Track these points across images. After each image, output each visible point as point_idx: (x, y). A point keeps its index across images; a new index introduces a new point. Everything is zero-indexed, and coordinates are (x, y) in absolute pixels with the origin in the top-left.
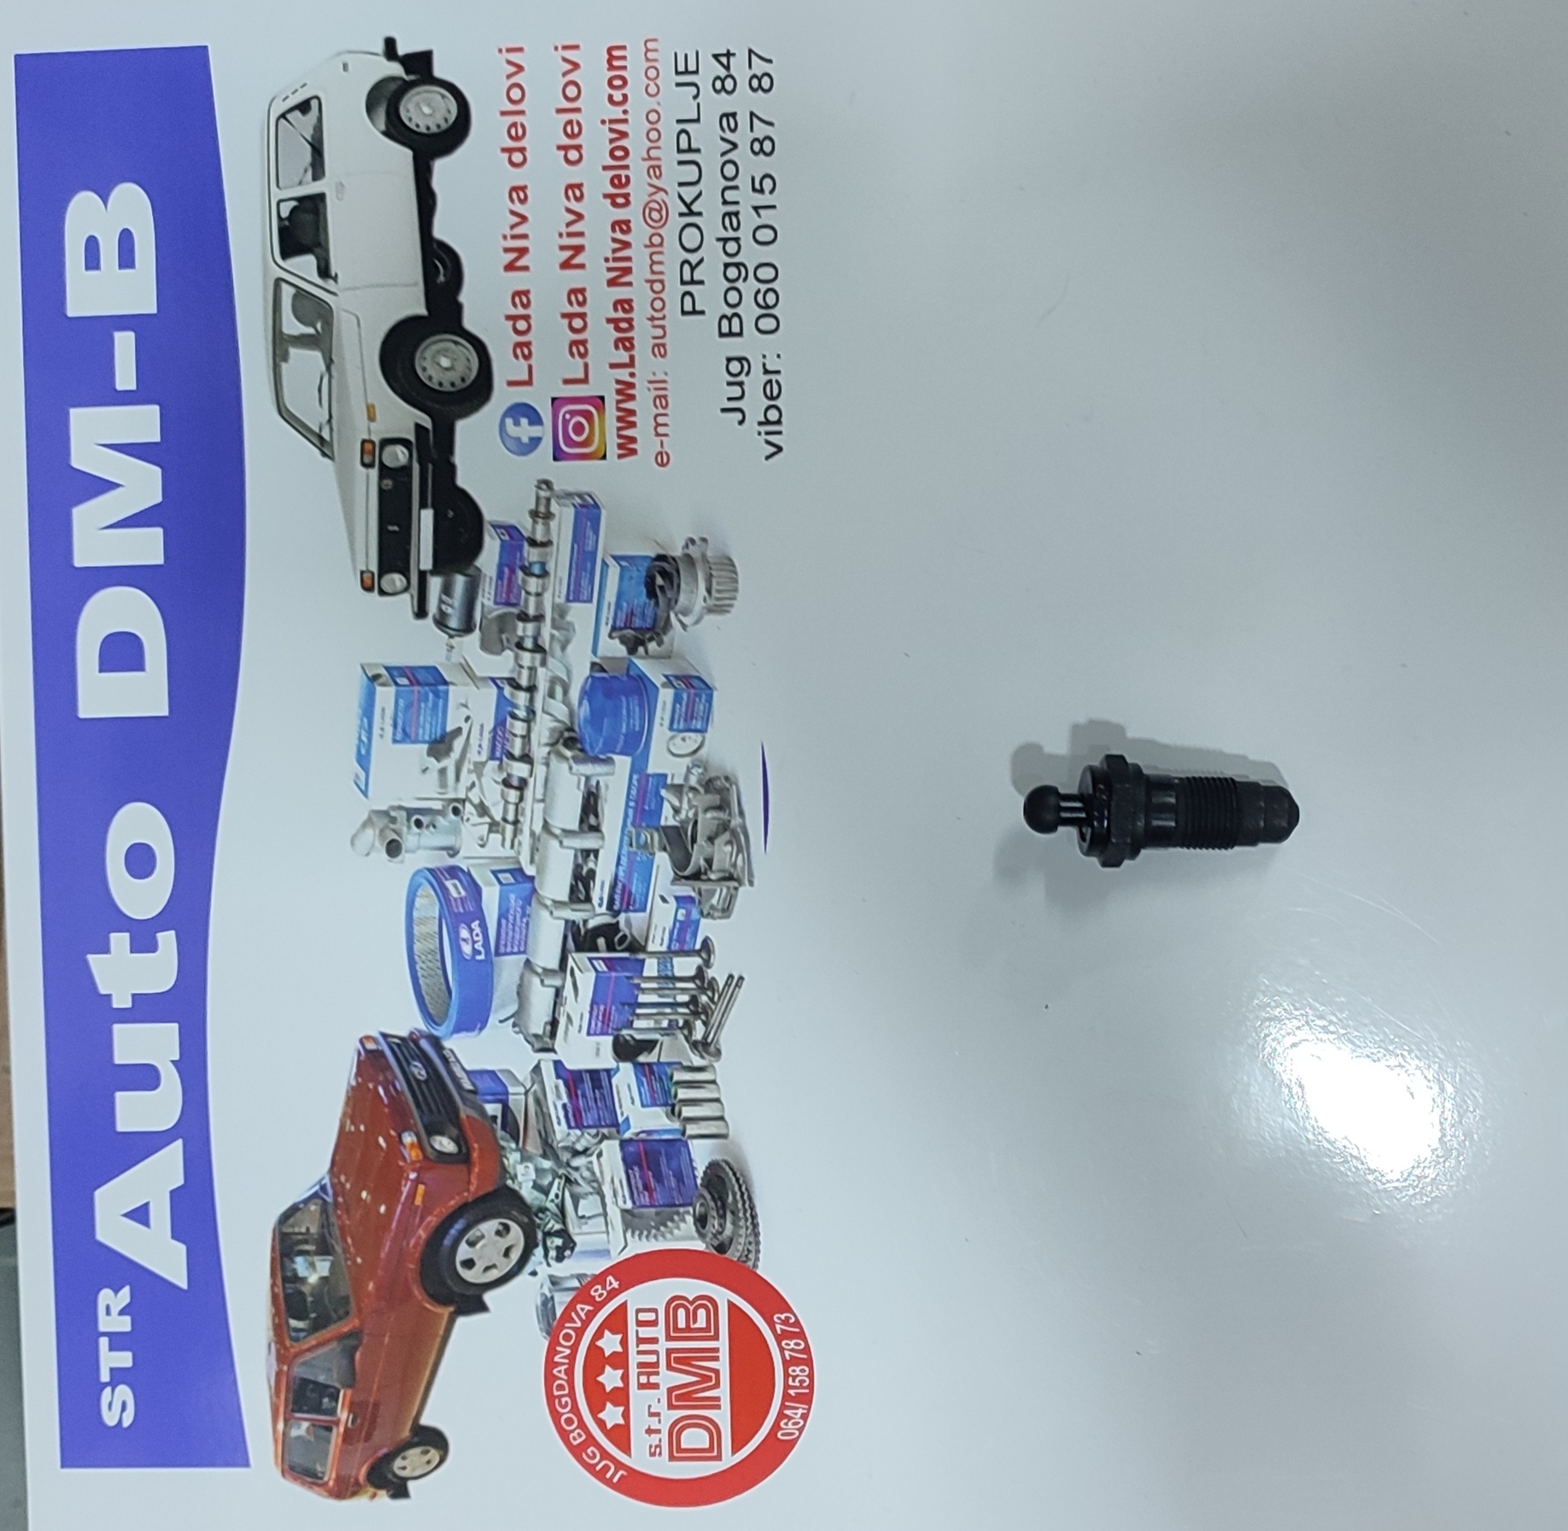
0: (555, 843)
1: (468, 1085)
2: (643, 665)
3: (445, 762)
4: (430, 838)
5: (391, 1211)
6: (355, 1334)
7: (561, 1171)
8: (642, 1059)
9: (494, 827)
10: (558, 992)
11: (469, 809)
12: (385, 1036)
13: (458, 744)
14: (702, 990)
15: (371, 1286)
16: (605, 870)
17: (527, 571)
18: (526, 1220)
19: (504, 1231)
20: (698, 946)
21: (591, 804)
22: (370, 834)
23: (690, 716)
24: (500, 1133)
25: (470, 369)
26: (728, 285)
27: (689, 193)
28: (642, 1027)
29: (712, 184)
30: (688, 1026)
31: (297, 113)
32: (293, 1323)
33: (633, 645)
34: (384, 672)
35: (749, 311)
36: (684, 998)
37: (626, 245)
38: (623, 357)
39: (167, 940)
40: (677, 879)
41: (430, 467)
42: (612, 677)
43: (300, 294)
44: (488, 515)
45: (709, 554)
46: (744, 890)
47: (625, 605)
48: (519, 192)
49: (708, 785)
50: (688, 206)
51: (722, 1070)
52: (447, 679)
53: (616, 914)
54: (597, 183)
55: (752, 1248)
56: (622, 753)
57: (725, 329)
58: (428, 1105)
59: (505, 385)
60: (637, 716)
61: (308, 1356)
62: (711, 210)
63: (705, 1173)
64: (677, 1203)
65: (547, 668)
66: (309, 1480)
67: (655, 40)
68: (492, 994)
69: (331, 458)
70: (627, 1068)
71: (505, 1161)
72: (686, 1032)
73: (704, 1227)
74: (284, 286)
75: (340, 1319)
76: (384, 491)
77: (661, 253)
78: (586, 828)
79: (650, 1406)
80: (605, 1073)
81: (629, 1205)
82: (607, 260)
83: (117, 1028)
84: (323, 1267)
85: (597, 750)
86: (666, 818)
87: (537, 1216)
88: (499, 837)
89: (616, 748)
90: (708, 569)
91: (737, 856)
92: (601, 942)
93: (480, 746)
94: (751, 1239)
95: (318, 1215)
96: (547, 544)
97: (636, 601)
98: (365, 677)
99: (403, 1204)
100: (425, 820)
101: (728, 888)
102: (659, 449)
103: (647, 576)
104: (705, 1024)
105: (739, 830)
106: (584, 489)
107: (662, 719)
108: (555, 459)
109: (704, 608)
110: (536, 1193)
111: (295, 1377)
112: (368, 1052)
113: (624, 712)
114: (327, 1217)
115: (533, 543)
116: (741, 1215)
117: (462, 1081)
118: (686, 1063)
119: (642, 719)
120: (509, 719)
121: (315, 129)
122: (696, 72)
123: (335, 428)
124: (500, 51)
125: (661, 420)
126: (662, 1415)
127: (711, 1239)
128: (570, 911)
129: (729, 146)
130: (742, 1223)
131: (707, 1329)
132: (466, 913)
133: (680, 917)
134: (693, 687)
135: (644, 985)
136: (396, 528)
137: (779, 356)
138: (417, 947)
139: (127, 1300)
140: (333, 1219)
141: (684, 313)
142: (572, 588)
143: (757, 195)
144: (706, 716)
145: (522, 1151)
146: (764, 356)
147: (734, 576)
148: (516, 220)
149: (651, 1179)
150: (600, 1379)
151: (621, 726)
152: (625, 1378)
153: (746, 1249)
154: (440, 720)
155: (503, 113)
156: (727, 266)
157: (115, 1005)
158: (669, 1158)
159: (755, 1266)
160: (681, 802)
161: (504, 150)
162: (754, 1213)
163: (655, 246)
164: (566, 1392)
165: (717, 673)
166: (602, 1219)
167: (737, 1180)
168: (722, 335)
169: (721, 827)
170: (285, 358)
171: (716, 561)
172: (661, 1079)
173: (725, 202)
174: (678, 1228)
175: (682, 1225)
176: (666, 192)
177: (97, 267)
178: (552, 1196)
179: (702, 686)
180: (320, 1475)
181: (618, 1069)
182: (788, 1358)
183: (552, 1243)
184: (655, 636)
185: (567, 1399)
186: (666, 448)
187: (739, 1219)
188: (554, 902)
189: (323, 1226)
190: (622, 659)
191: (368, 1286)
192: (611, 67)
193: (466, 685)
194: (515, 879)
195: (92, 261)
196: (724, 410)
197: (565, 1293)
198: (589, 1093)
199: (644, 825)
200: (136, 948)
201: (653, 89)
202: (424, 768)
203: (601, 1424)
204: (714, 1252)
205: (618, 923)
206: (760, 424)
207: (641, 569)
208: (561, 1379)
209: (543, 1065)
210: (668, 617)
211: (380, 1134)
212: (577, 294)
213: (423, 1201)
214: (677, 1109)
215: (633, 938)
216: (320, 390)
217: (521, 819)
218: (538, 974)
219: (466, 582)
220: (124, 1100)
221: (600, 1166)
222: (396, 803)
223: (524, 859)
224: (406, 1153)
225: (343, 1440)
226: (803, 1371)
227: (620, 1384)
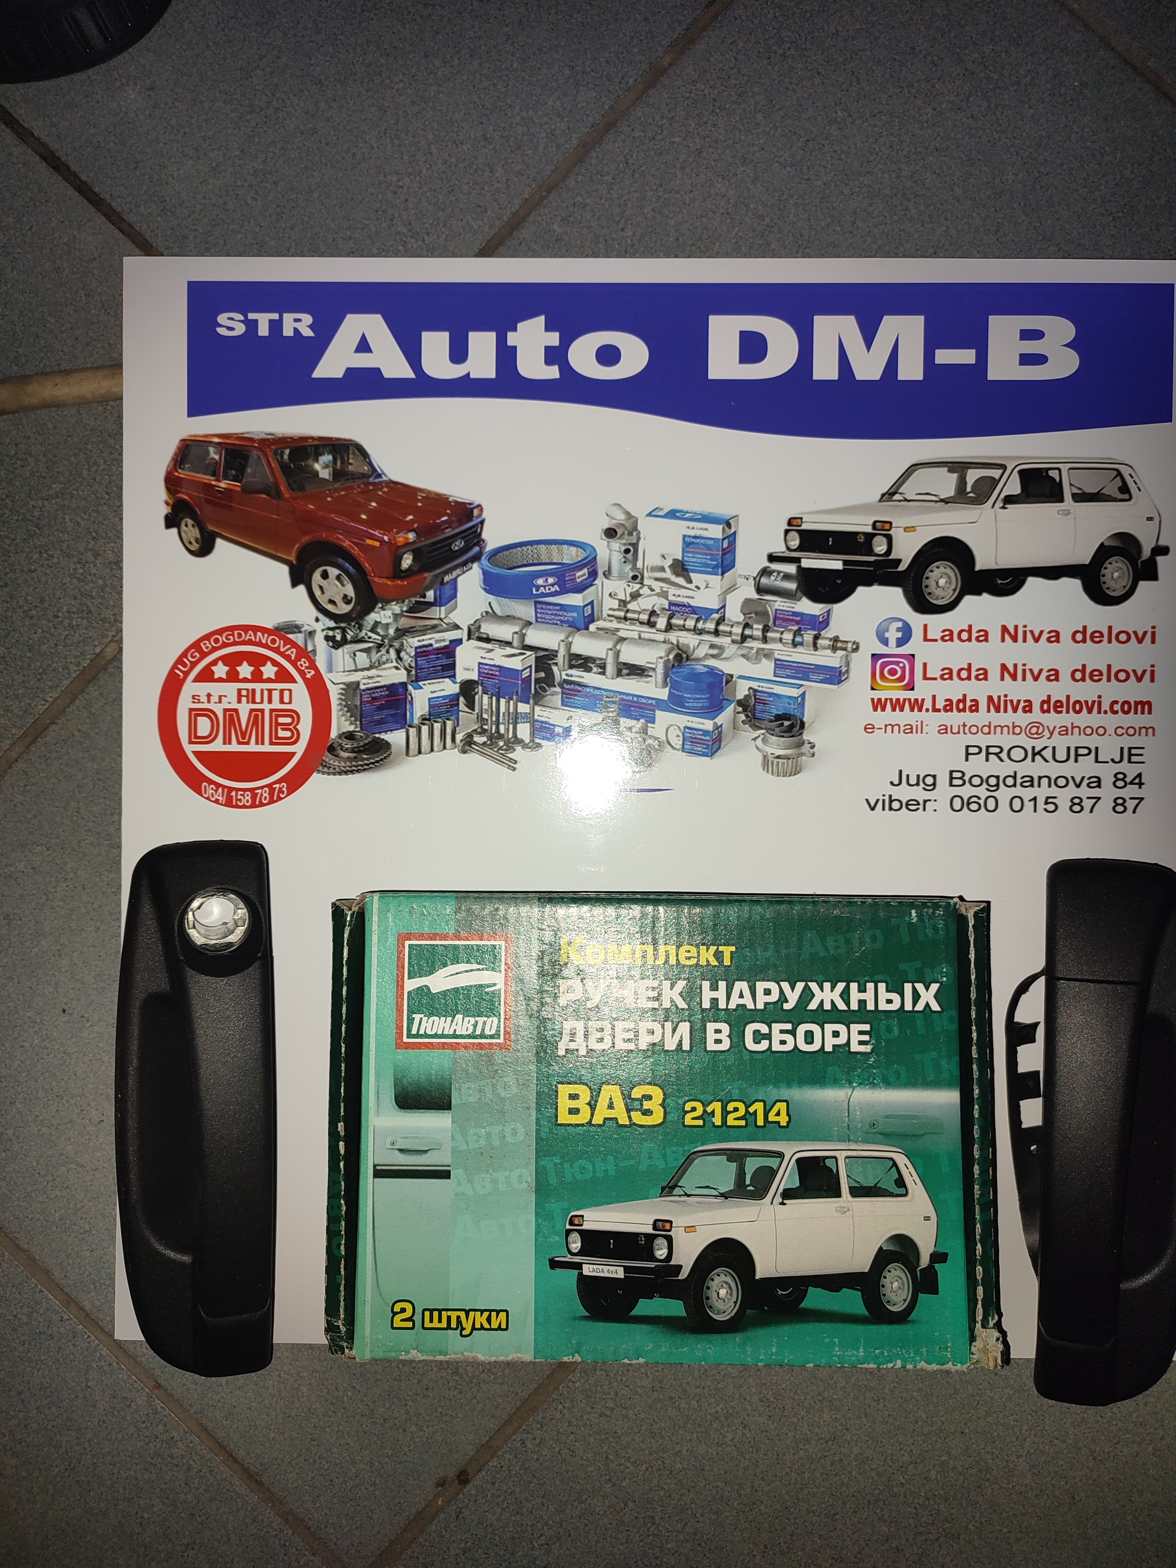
0: (610, 645)
1: (447, 579)
2: (730, 710)
3: (667, 569)
4: (617, 559)
5: (362, 522)
6: (278, 495)
7: (386, 641)
8: (462, 699)
9: (623, 603)
10: (509, 644)
11: (637, 587)
12: (482, 522)
13: (681, 581)
14: (507, 742)
15: (312, 507)
16: (591, 679)
17: (797, 633)
18: (354, 616)
19: (346, 600)
20: (537, 740)
21: (636, 671)
22: (621, 517)
23: (694, 741)
24: (413, 600)
25: (937, 599)
26: (985, 778)
27: (1047, 753)
28: (484, 700)
29: (1053, 770)
30: (483, 732)
31: (1120, 484)
32: (287, 451)
33: (743, 704)
34: (732, 531)
35: (967, 791)
36: (502, 730)
37: (1015, 710)
38: (940, 705)
39: (553, 372)
41: (871, 569)
42: (722, 689)
43: (994, 482)
44: (837, 607)
45: (803, 758)
47: (771, 699)
48: (1055, 637)
49: (647, 752)
50: (1039, 753)
51: (453, 755)
52: (726, 575)
53: (561, 685)
54: (1058, 691)
55: (332, 770)
56: (670, 692)
57: (955, 775)
58: (434, 550)
59: (925, 623)
60: (696, 705)
61: (264, 461)
62: (1036, 768)
63: (383, 740)
64: (363, 720)
65: (730, 644)
66: (178, 460)
67: (1154, 735)
68: (508, 598)
69: (880, 501)
70: (455, 689)
71: (395, 603)
72: (479, 730)
73: (346, 738)
74: (1001, 471)
75: (289, 485)
76: (856, 536)
77: (1009, 733)
78: (620, 667)
79: (225, 696)
80: (453, 674)
81: (362, 687)
82: (1006, 696)
83: (493, 335)
84: (325, 474)
86: (625, 722)
87: (357, 623)
88: (616, 607)
89: (674, 689)
90: (792, 757)
92: (542, 674)
93: (679, 596)
94: (337, 770)
96: (815, 646)
97: (774, 707)
99: (365, 531)
100: (630, 556)
102: (876, 726)
103: (790, 715)
104: (484, 744)
106: (852, 674)
107: (692, 722)
108: (873, 655)
109: (767, 753)
110: (372, 623)
111: (249, 451)
112: (472, 512)
113: (698, 696)
114: (360, 478)
115: (816, 638)
116: (354, 763)
117: (450, 575)
118: (457, 729)
119: (694, 708)
120: (697, 616)
121: (1108, 496)
122: (1130, 762)
123: (902, 503)
124: (1154, 627)
125: (896, 728)
127: (338, 743)
128: (564, 653)
129: (1078, 781)
130: (348, 764)
131: (277, 738)
132: (565, 581)
133: (557, 729)
134: (713, 744)
135: (511, 702)
136: (830, 543)
137: (935, 810)
138: (543, 547)
139: (305, 334)
140: (358, 482)
141: (967, 747)
142: (784, 663)
143: (1044, 799)
144: (694, 752)
145: (401, 615)
146: (935, 801)
147: (788, 774)
148: (1036, 635)
149: (380, 703)
150: (245, 663)
151: (688, 693)
152: (245, 680)
153: (331, 766)
154: (697, 569)
155: (1110, 628)
157: (510, 334)
158: (394, 716)
159: (319, 772)
160: (636, 732)
161: (1085, 628)
162: (354, 772)
163: (1013, 729)
164: (237, 640)
165: (721, 761)
166: (353, 668)
167: (377, 762)
168: (951, 772)
170: (951, 471)
171: (799, 763)
172: (447, 712)
173: (1040, 778)
174: (346, 720)
175: (348, 723)
176: (1049, 738)
177: (1022, 339)
178: (370, 634)
179: (714, 750)
180: (183, 466)
181: (455, 683)
182: (257, 791)
183: (338, 633)
184: (749, 719)
185: (232, 640)
186: (876, 731)
187: (351, 762)
188: (571, 643)
189: (353, 474)
190: (734, 695)
192: (1137, 703)
193: (721, 587)
194: (589, 616)
196: (901, 772)
197: (303, 640)
198: (439, 662)
199: (621, 707)
200: (547, 349)
201: (1120, 731)
202: (666, 556)
203: (214, 663)
204: (329, 743)
205: (555, 686)
206: (890, 796)
207: (796, 711)
208: (246, 635)
209: (460, 631)
210: (761, 729)
211: (415, 517)
212: (984, 675)
213: (367, 544)
214: (427, 722)
215: (544, 697)
216: (927, 494)
217: (627, 623)
218: (521, 630)
219: (791, 590)
220: (445, 336)
221: (390, 668)
222: (642, 536)
223: (600, 624)
224: (401, 534)
225: (206, 484)
226: (248, 801)
227: (241, 677)
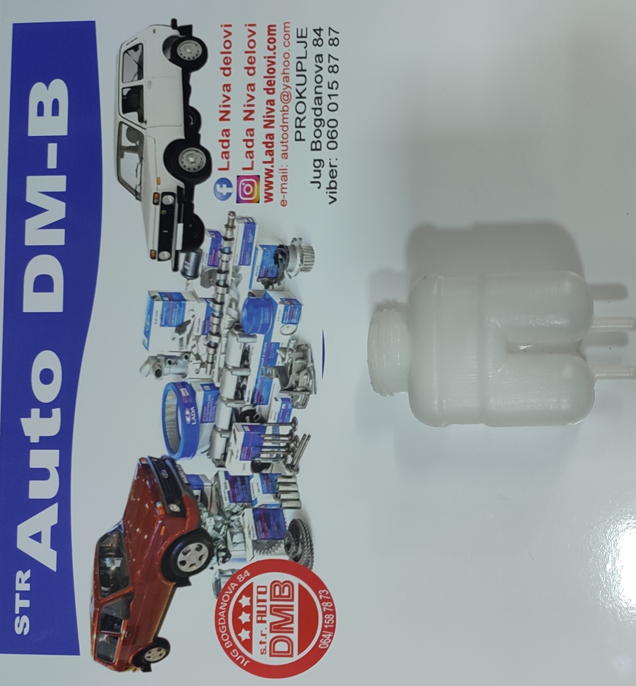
0: (229, 373)
1: (186, 481)
2: (271, 294)
3: (183, 335)
4: (175, 369)
5: (149, 538)
6: (131, 594)
7: (226, 522)
8: (264, 472)
9: (203, 365)
10: (228, 440)
11: (192, 357)
12: (151, 458)
13: (189, 327)
14: (292, 441)
15: (139, 572)
16: (250, 385)
17: (223, 252)
18: (210, 543)
19: (199, 549)
20: (291, 421)
21: (245, 356)
22: (148, 367)
23: (291, 317)
24: (199, 504)
25: (202, 162)
26: (316, 128)
27: (300, 89)
28: (264, 457)
29: (311, 85)
30: (285, 457)
31: (132, 51)
32: (103, 588)
33: (267, 285)
34: (158, 295)
35: (324, 139)
36: (283, 444)
37: (273, 110)
38: (269, 158)
39: (56, 412)
40: (283, 390)
41: (183, 205)
42: (258, 299)
43: (130, 129)
44: (208, 226)
45: (302, 245)
46: (312, 396)
47: (264, 267)
48: (227, 87)
49: (298, 348)
50: (300, 94)
51: (300, 478)
52: (186, 298)
53: (255, 405)
54: (261, 83)
55: (310, 559)
56: (260, 333)
57: (314, 147)
58: (168, 490)
59: (217, 169)
60: (268, 316)
61: (108, 604)
62: (310, 96)
63: (290, 524)
64: (277, 538)
65: (229, 295)
66: (106, 662)
67: (289, 23)
68: (199, 440)
69: (140, 200)
70: (257, 476)
71: (202, 517)
72: (284, 460)
73: (289, 549)
74: (123, 125)
75: (124, 587)
76: (162, 215)
77: (287, 114)
78: (243, 366)
79: (262, 631)
80: (247, 477)
81: (256, 538)
83: (32, 452)
84: (118, 563)
85: (249, 332)
86: (279, 363)
87: (214, 541)
88: (205, 369)
89: (257, 330)
90: (302, 253)
91: (310, 380)
92: (248, 418)
93: (198, 328)
94: (310, 555)
95: (117, 538)
96: (231, 239)
97: (270, 265)
98: (149, 297)
99: (155, 536)
100: (173, 361)
101: (305, 395)
102: (282, 199)
103: (275, 254)
104: (293, 456)
105: (311, 369)
106: (249, 215)
107: (279, 318)
108: (238, 202)
109: (299, 269)
110: (214, 532)
111: (102, 613)
112: (143, 465)
113: (262, 314)
114: (121, 540)
115: (226, 239)
116: (306, 544)
117: (184, 479)
118: (283, 474)
119: (270, 317)
120: (211, 317)
121: (140, 57)
122: (306, 37)
123: (142, 187)
124: (222, 26)
125: (284, 186)
126: (267, 636)
127: (292, 555)
128: (234, 403)
129: (318, 69)
130: (306, 548)
131: (289, 596)
132: (188, 403)
133: (283, 408)
134: (293, 304)
135: (266, 438)
136: (166, 231)
137: (337, 159)
138: (167, 418)
139: (29, 576)
140: (124, 541)
142: (242, 259)
143: (330, 90)
144: (298, 317)
145: (209, 512)
146: (330, 159)
147: (313, 255)
148: (225, 99)
149: (266, 526)
150: (240, 618)
151: (260, 322)
152: (251, 617)
153: (307, 559)
154: (181, 317)
155: (222, 53)
156: (316, 120)
157: (32, 441)
158: (274, 517)
159: (311, 568)
160: (285, 355)
161: (222, 69)
162: (311, 544)
163: (285, 111)
164: (224, 623)
165: (303, 299)
166: (243, 544)
167: (305, 528)
168: (312, 150)
169: (303, 368)
170: (122, 156)
171: (306, 248)
172: (272, 481)
173: (316, 93)
174: (277, 549)
175: (279, 548)
176: (291, 88)
177: (42, 115)
178: (221, 533)
179: (298, 304)
180: (111, 660)
181: (252, 476)
182: (325, 610)
183: (221, 554)
184: (277, 282)
185: (225, 627)
186: (286, 199)
187: (305, 546)
188: (227, 399)
189: (119, 544)
190: (261, 291)
191: (138, 571)
192: (269, 34)
193: (193, 301)
194: (210, 387)
195: (40, 112)
196: (312, 182)
197: (225, 578)
198: (240, 486)
199: (269, 365)
200: (42, 416)
201: (287, 44)
202: (173, 338)
203: (239, 639)
204: (293, 561)
205: (255, 410)
206: (328, 188)
207: (272, 251)
208: (222, 617)
209: (220, 473)
210: (283, 274)
211: (146, 503)
212: (250, 131)
213: (164, 534)
214: (278, 495)
215: (262, 418)
216: (137, 171)
217: (215, 361)
218: (219, 432)
219: (196, 256)
220: (33, 484)
221: (243, 520)
222: (160, 353)
223: (215, 379)
224: (158, 511)
225: (123, 644)
226: (331, 617)
227: (249, 620)
